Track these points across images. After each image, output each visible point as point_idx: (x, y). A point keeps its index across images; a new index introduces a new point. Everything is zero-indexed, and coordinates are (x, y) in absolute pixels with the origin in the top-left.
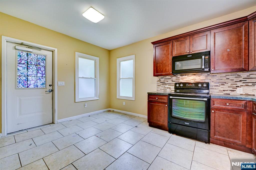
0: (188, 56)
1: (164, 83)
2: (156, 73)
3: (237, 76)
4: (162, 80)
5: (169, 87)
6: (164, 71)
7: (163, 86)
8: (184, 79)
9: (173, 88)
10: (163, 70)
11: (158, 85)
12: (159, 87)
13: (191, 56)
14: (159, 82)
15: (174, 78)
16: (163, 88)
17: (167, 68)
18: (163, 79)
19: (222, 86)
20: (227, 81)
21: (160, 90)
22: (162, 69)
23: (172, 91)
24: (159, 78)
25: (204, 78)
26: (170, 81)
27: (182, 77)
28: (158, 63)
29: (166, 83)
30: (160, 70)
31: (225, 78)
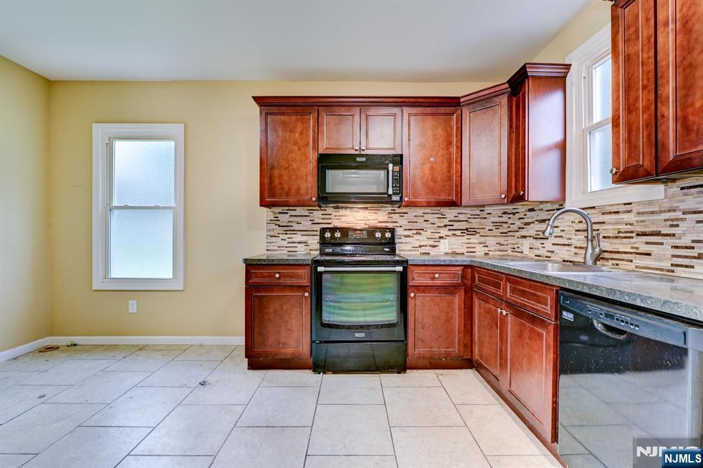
0: (358, 159)
1: (288, 229)
2: (269, 197)
3: (440, 216)
4: (284, 219)
5: (304, 239)
6: (293, 192)
7: (285, 237)
8: (343, 219)
9: (314, 242)
10: (290, 189)
11: (271, 233)
12: (273, 239)
13: (364, 159)
14: (273, 226)
15: (318, 215)
16: (285, 243)
17: (304, 186)
18: (287, 216)
19: (416, 237)
20: (425, 225)
21: (276, 248)
22: (286, 187)
23: (312, 252)
24: (274, 213)
25: (386, 219)
26: (306, 224)
27: (337, 214)
28: (276, 165)
29: (296, 227)
30: (282, 188)
31: (422, 220)
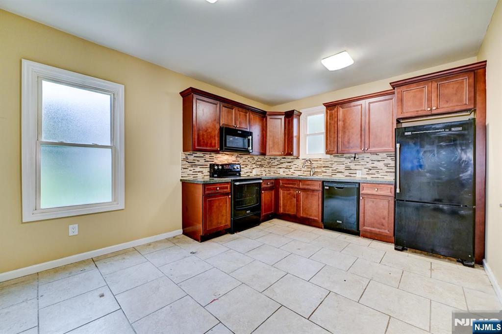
0: (238, 132)
1: (193, 164)
2: (198, 146)
4: (191, 158)
5: (201, 170)
6: (209, 145)
7: (192, 168)
8: (219, 159)
9: (206, 171)
11: (184, 167)
12: (185, 170)
14: (185, 162)
15: (207, 156)
16: (191, 172)
18: (192, 157)
19: (246, 168)
20: (249, 163)
21: (186, 175)
22: (206, 142)
23: (205, 177)
24: (186, 155)
25: (235, 160)
26: (202, 161)
27: (216, 156)
29: (197, 163)
31: (247, 160)
